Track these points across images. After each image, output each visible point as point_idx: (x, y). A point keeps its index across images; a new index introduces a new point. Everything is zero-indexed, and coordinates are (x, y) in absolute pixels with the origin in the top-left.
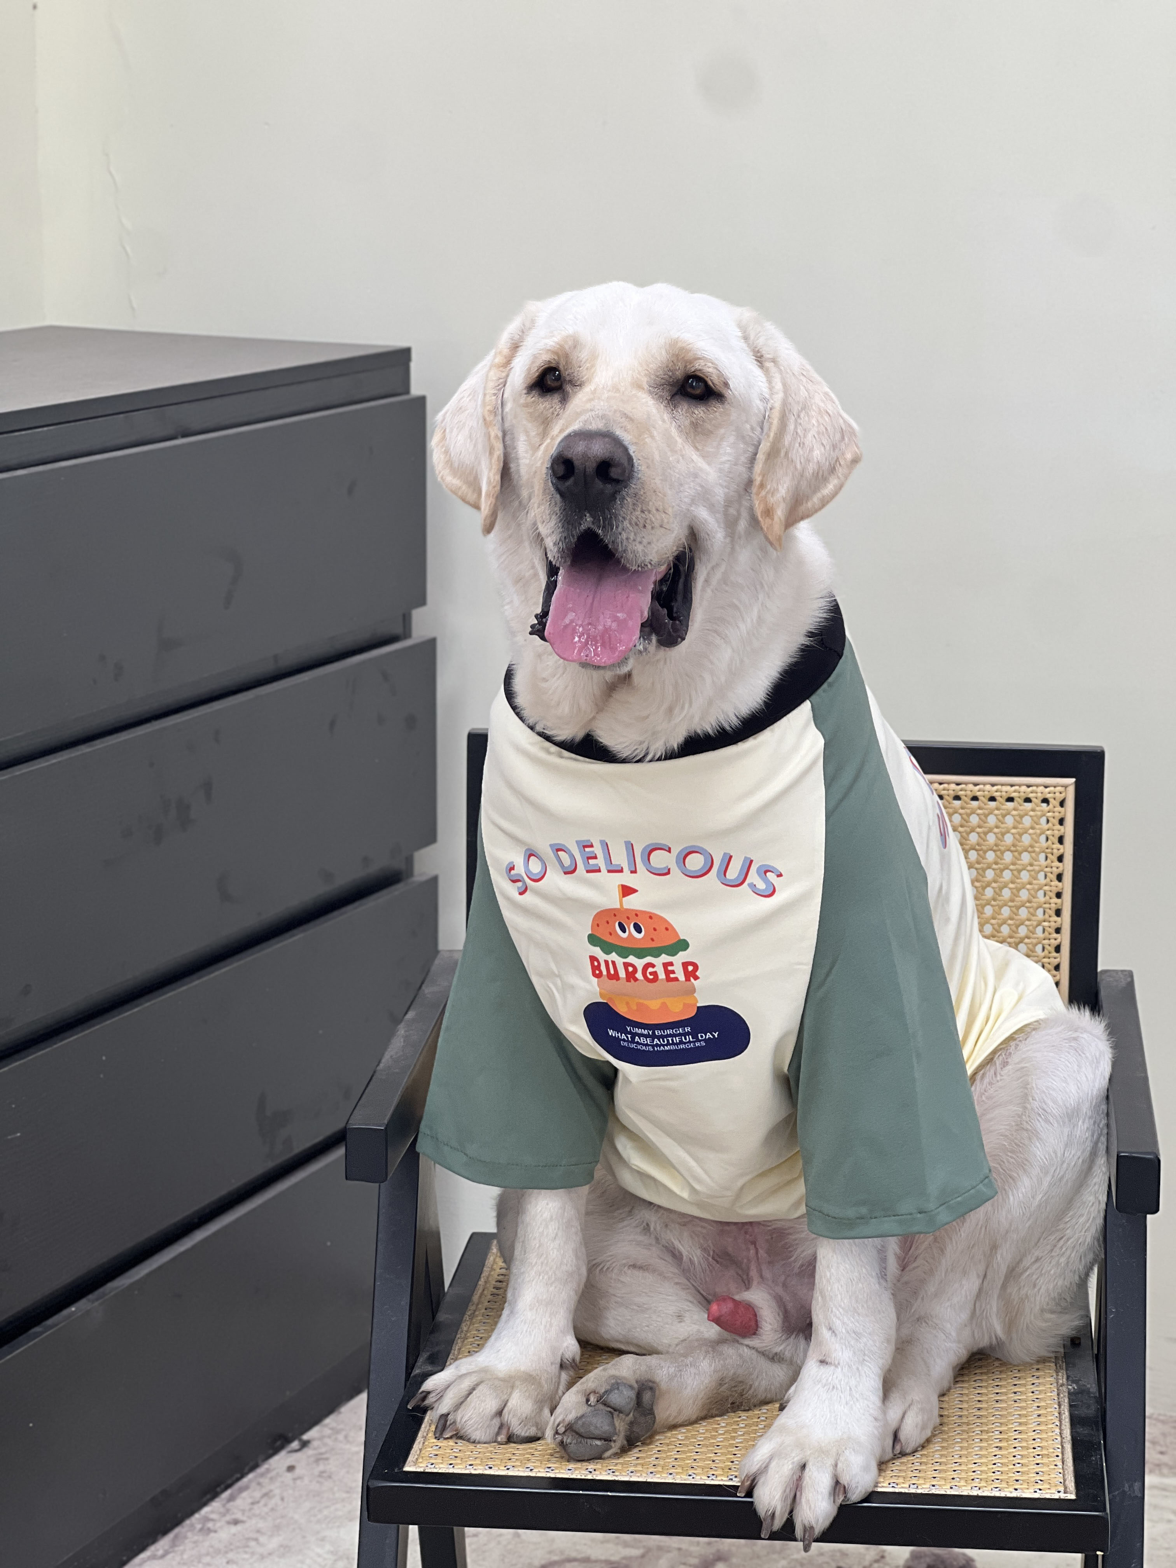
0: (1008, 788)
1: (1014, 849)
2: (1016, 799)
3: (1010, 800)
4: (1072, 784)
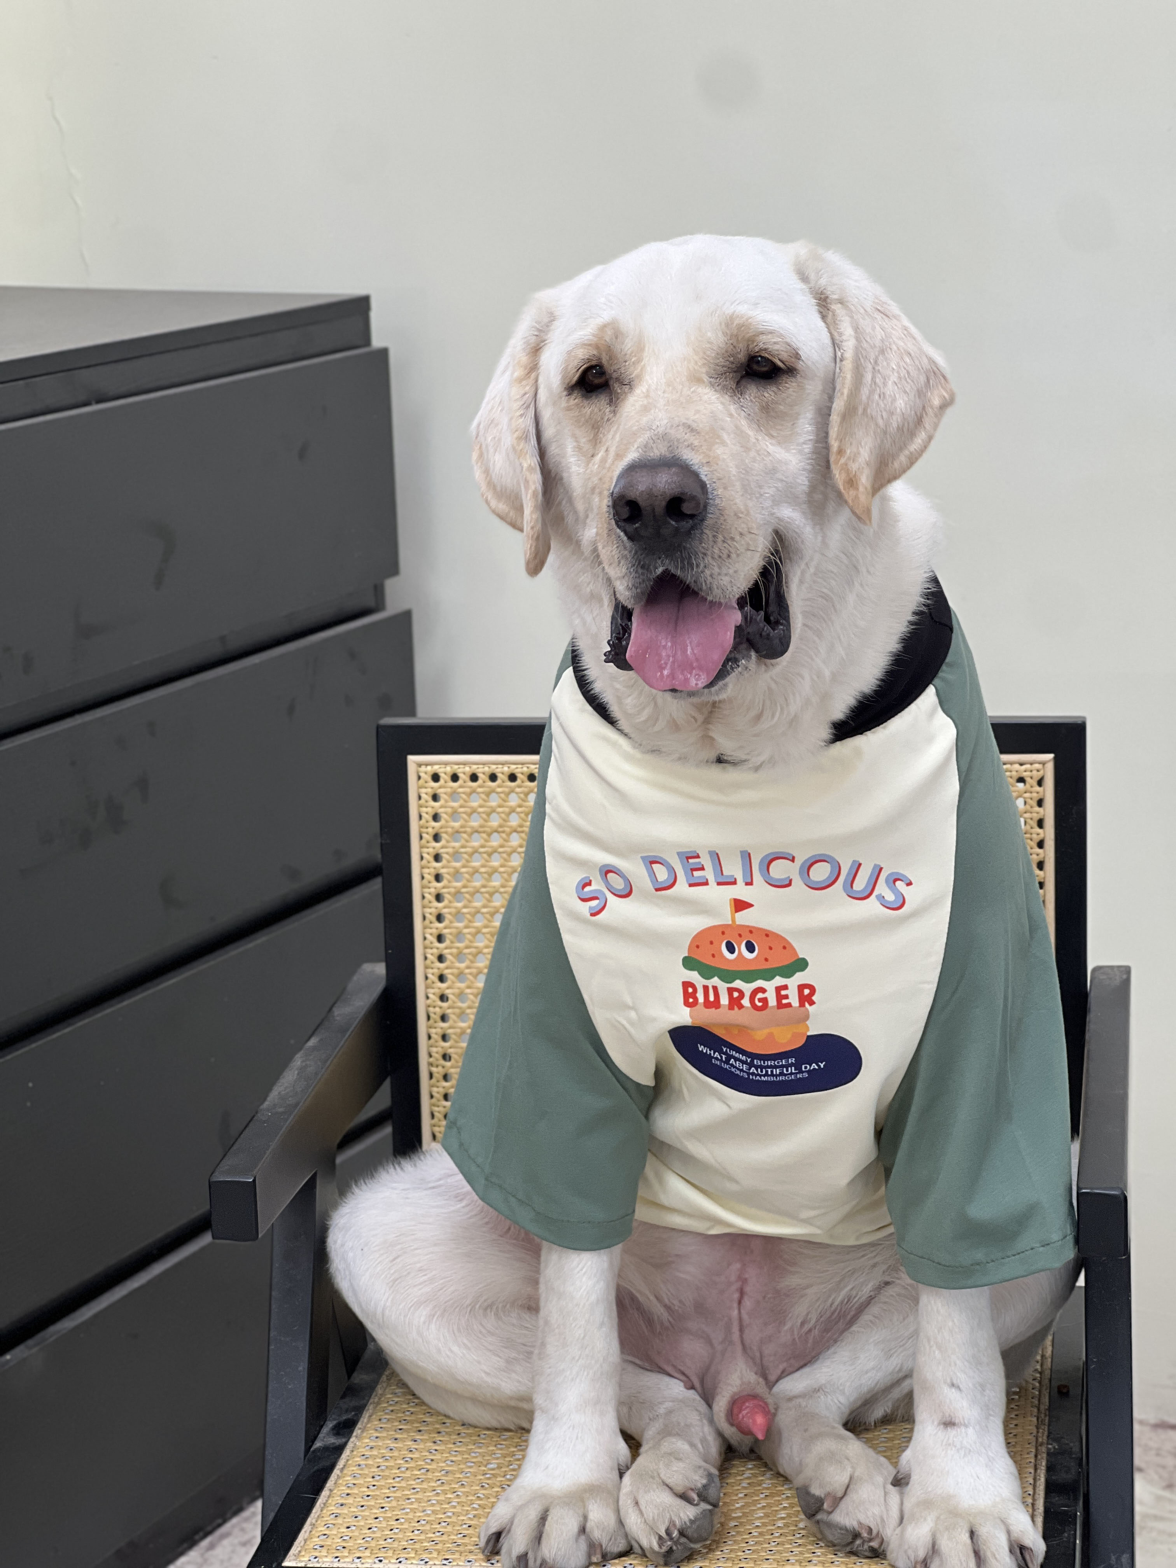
4: (1050, 761)
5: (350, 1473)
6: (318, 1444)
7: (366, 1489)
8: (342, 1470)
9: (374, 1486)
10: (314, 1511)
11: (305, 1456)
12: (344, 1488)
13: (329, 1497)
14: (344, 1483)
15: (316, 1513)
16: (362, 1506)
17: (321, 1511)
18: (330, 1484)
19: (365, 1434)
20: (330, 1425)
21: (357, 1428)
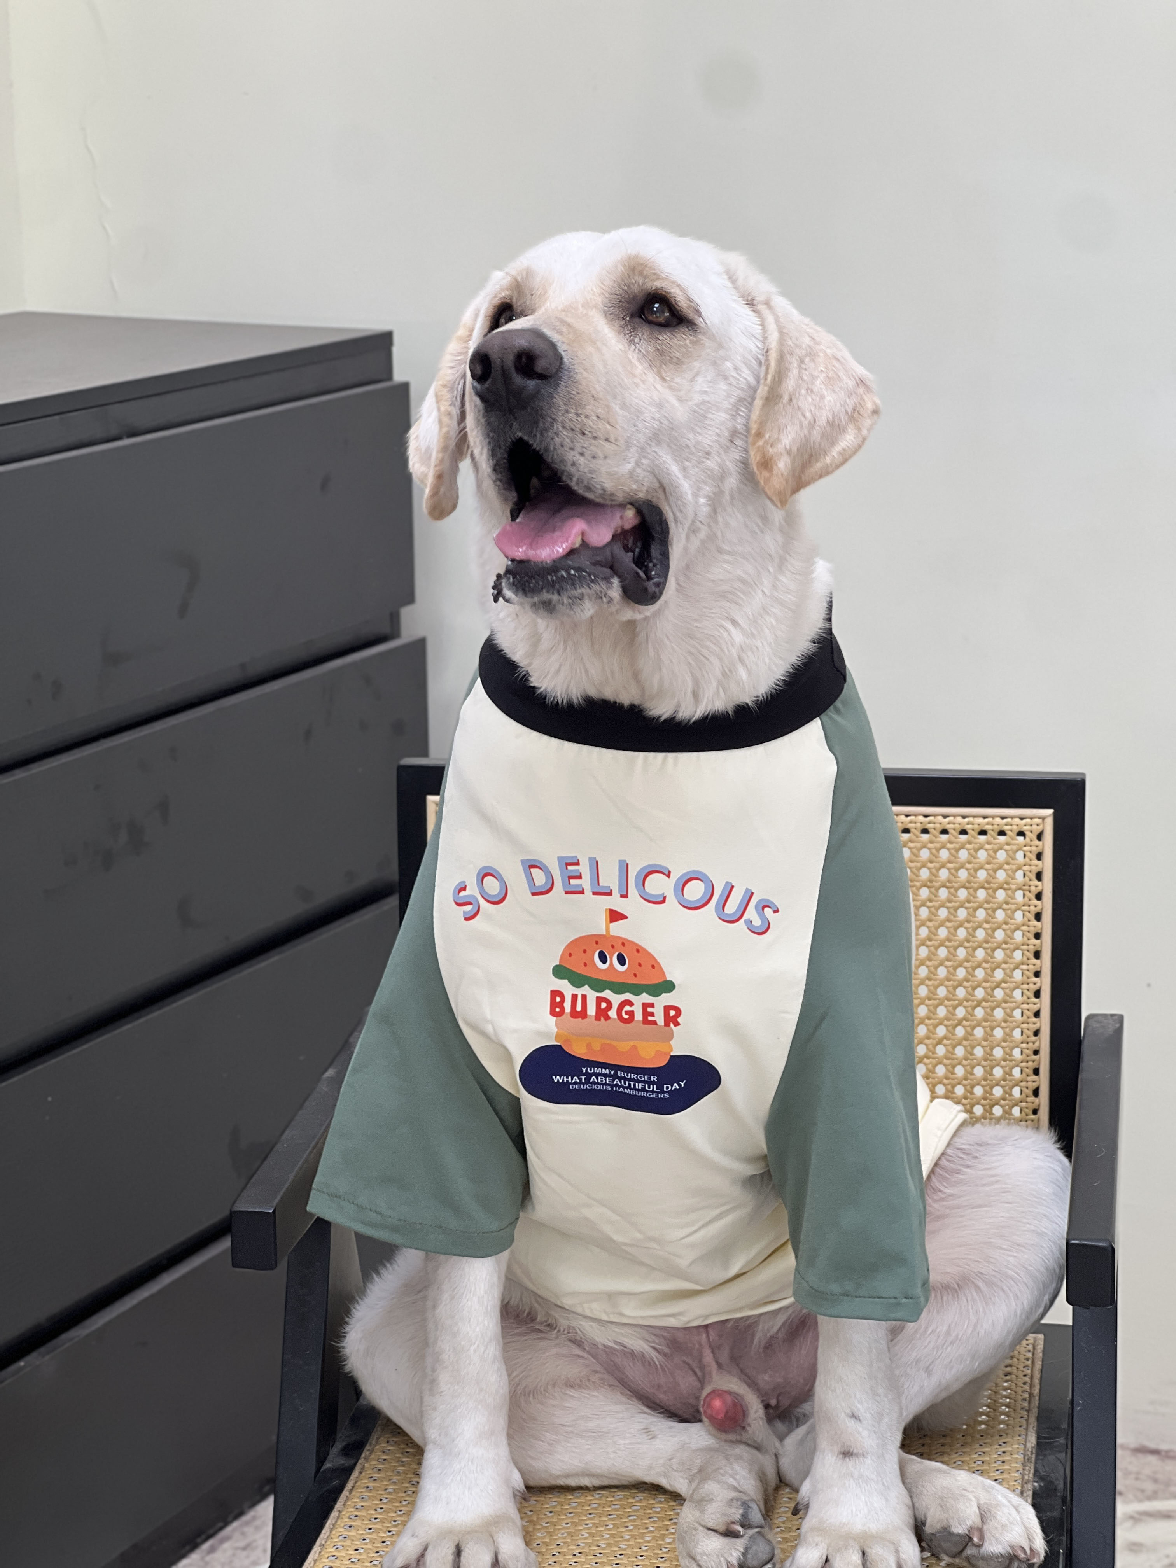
0: (981, 820)
1: (989, 886)
2: (990, 832)
3: (983, 832)
4: (1050, 816)
5: (358, 1495)
6: (328, 1465)
7: (374, 1512)
8: (351, 1491)
9: (381, 1508)
10: (324, 1531)
11: (315, 1476)
12: (352, 1510)
13: (338, 1517)
14: (353, 1505)
15: (325, 1534)
16: (370, 1529)
17: (331, 1532)
18: (339, 1505)
19: (373, 1456)
20: (338, 1446)
21: (365, 1451)
